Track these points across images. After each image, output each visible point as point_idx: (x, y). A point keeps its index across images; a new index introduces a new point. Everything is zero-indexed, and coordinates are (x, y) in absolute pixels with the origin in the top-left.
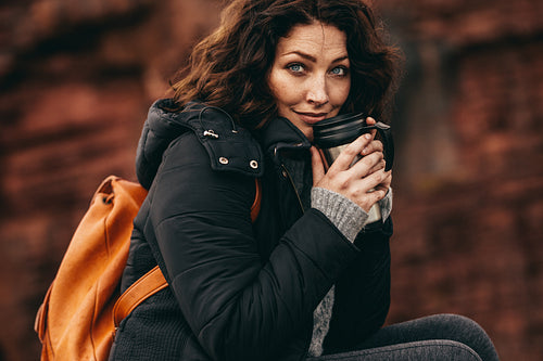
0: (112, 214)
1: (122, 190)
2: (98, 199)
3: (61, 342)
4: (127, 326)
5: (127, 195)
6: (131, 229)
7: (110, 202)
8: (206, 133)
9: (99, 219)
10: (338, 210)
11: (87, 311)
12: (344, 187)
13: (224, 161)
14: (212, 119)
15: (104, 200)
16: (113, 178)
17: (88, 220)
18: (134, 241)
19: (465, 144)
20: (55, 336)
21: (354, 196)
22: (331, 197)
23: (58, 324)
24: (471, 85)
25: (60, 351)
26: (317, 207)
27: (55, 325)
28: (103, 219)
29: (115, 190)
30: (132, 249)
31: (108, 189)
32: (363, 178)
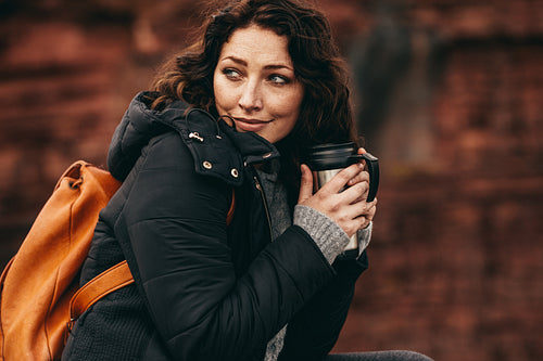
0: (79, 201)
1: (91, 177)
2: (64, 182)
3: (13, 326)
4: (87, 321)
5: (95, 182)
6: (96, 220)
7: (77, 188)
8: (191, 135)
9: (65, 204)
10: (324, 233)
11: (45, 298)
12: (334, 210)
13: (207, 166)
14: (197, 122)
15: (71, 185)
16: (83, 163)
17: (53, 205)
18: (98, 234)
19: (442, 136)
20: (7, 318)
21: (342, 220)
22: (320, 218)
23: (11, 306)
24: (456, 79)
25: (13, 334)
26: (303, 226)
27: (7, 307)
28: (68, 206)
29: (84, 176)
30: (96, 242)
31: (76, 173)
32: (352, 204)
